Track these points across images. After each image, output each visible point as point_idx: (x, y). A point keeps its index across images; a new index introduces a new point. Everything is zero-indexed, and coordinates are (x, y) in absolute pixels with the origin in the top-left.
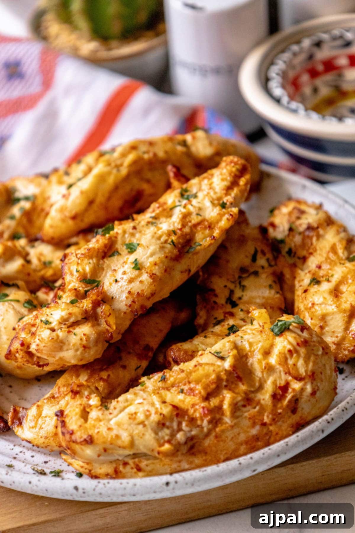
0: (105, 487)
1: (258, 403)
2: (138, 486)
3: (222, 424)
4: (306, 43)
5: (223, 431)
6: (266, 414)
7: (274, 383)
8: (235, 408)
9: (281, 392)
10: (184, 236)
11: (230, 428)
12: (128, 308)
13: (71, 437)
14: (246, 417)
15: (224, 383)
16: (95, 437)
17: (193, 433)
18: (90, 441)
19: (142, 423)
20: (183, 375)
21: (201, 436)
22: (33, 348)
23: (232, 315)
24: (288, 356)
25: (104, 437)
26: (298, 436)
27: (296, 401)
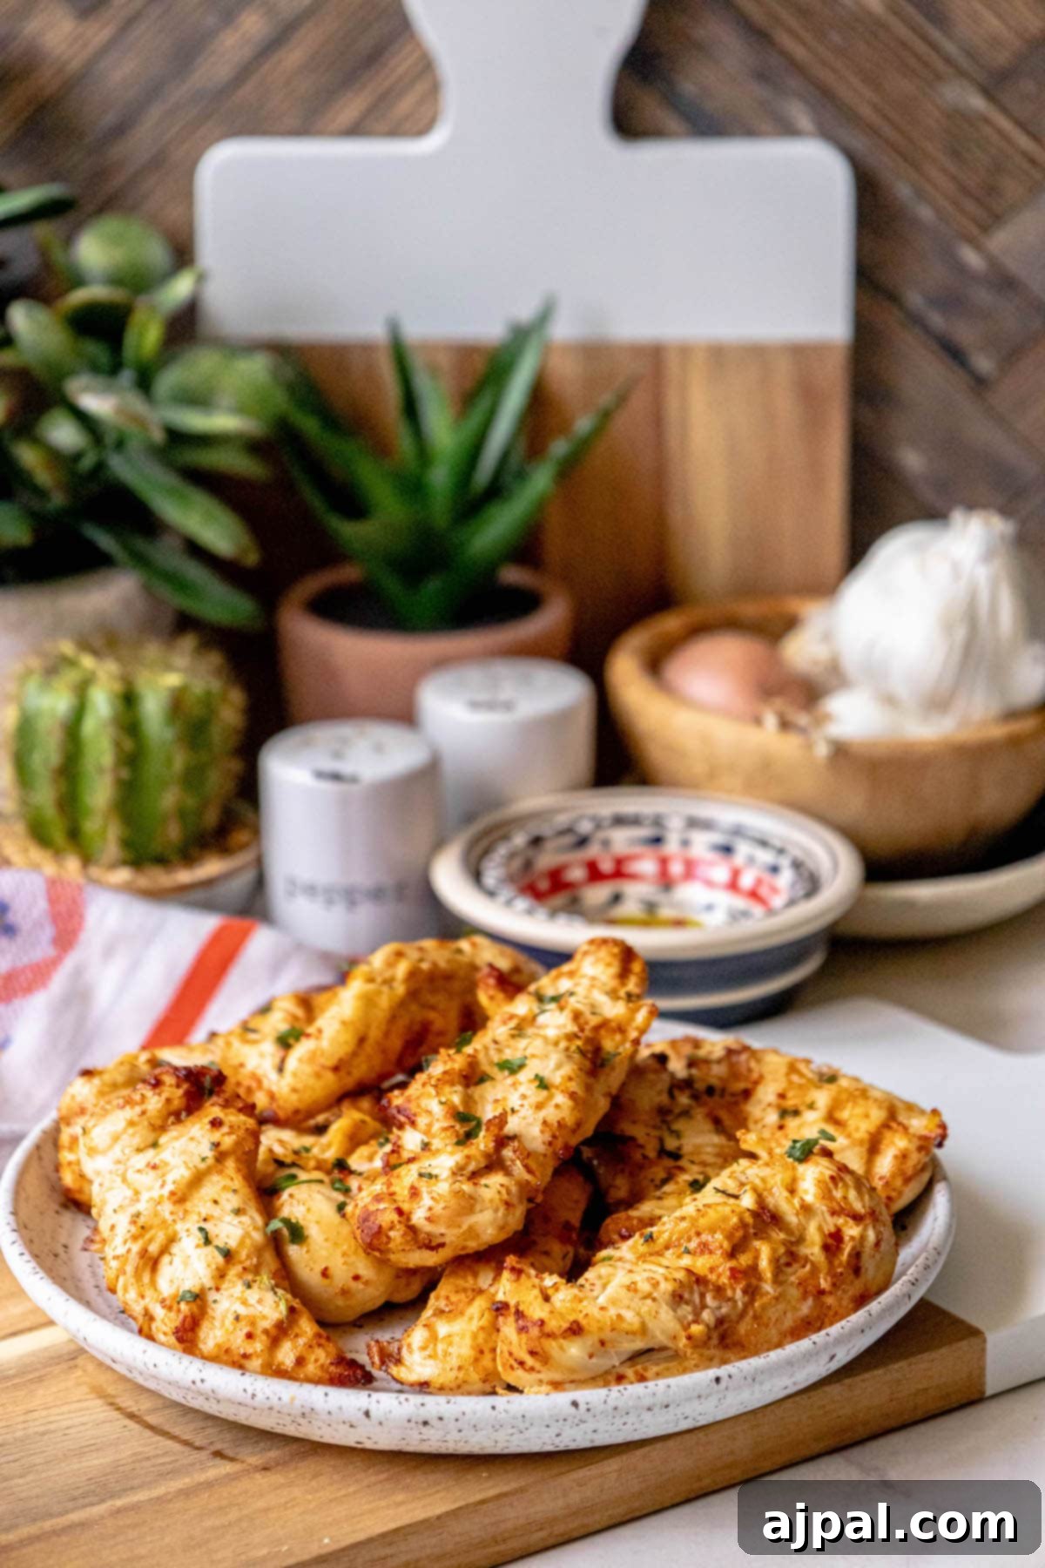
0: (622, 1395)
1: (806, 1259)
2: (674, 1388)
3: (762, 1295)
4: (519, 840)
5: (764, 1308)
6: (822, 1276)
7: (820, 1229)
8: (779, 1267)
9: (835, 1243)
10: (589, 1041)
11: (774, 1302)
12: (548, 1147)
13: (541, 1331)
14: (792, 1284)
15: (752, 1231)
16: (584, 1322)
17: (724, 1310)
18: (575, 1330)
19: (648, 1296)
20: (684, 1225)
21: (734, 1317)
22: (419, 1217)
23: (682, 1169)
24: (831, 1185)
25: (599, 1321)
26: (880, 1303)
27: (857, 1255)
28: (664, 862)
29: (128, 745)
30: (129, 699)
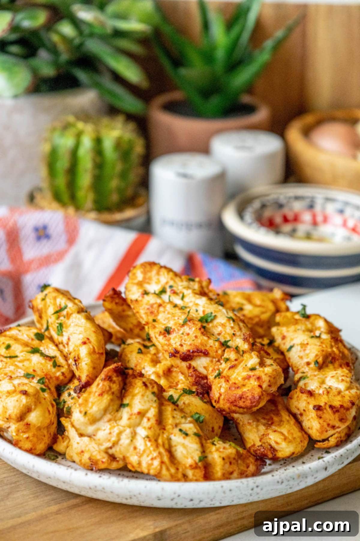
4: (257, 205)
28: (314, 216)
29: (98, 160)
30: (98, 141)
